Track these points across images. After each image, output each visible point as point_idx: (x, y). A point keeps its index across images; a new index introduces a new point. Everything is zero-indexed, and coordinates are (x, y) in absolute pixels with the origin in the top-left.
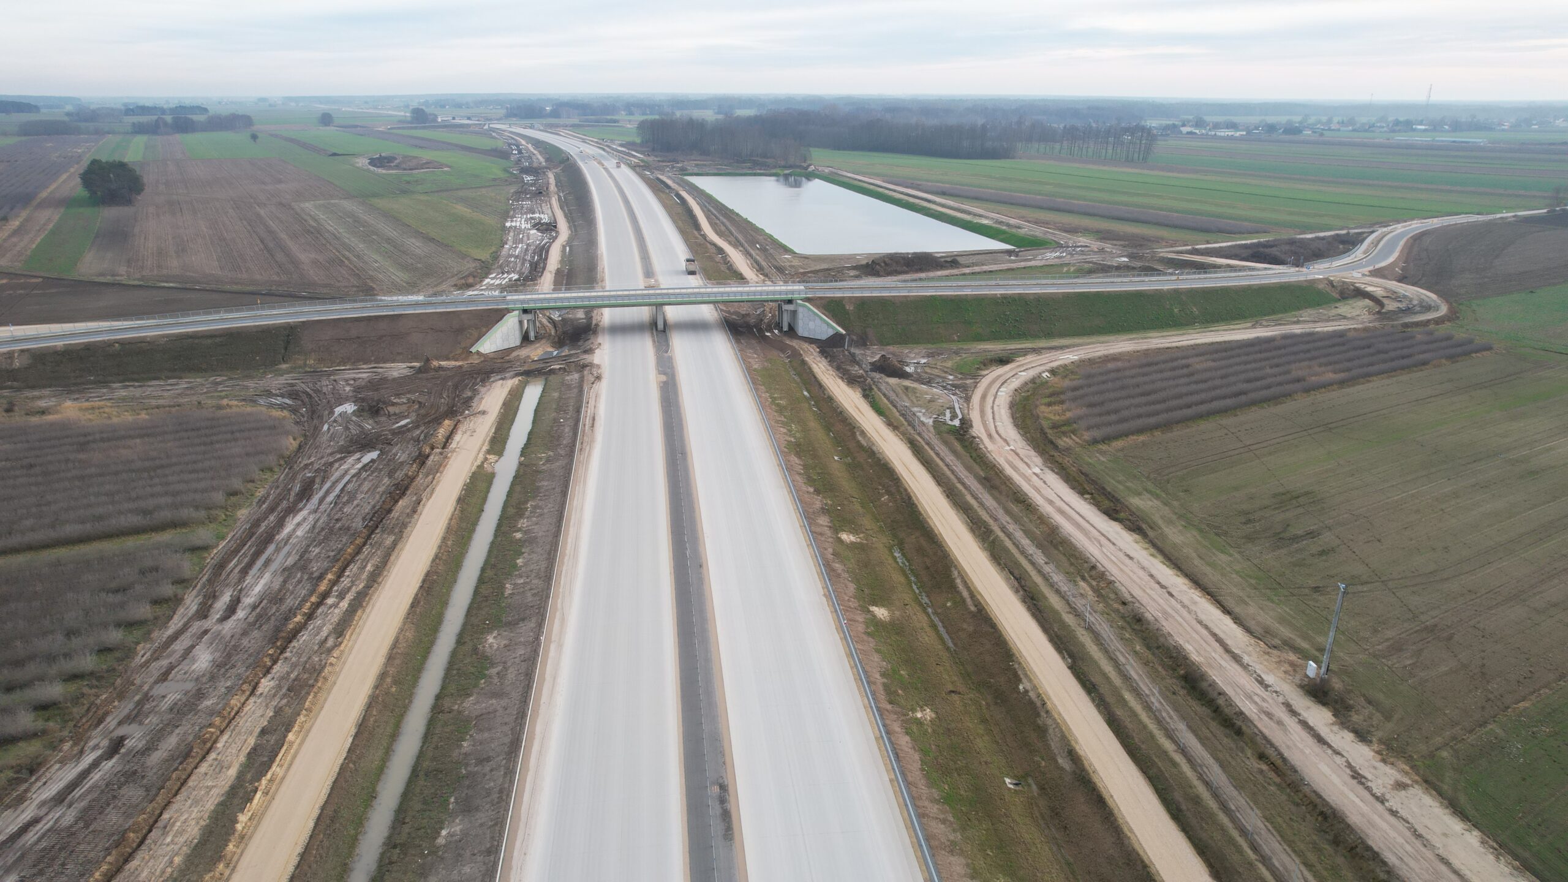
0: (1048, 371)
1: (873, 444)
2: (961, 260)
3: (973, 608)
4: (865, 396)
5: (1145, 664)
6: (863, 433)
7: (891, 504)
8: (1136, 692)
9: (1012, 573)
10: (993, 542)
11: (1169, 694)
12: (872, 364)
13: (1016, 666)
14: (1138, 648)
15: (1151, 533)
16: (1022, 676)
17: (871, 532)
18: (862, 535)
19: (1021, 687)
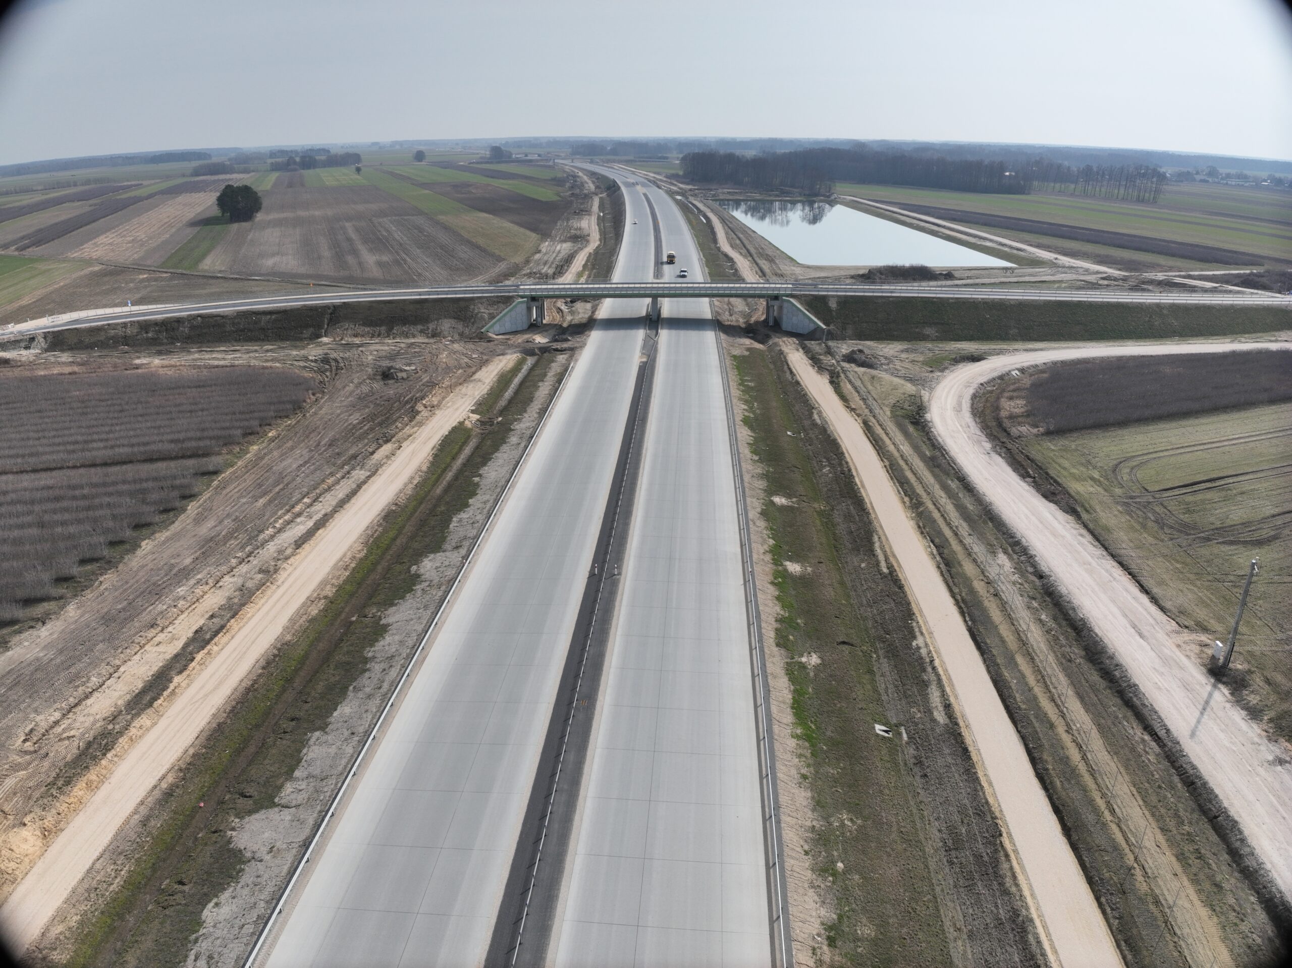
0: (1017, 369)
1: (827, 423)
2: (956, 274)
3: (885, 570)
4: (831, 382)
5: (1047, 631)
6: (820, 413)
7: (830, 475)
8: (1031, 657)
9: (932, 541)
10: (922, 513)
11: (1064, 661)
12: (844, 356)
13: (914, 624)
14: (1043, 617)
15: (1085, 516)
16: (918, 634)
17: (805, 499)
18: (794, 500)
19: (914, 644)
